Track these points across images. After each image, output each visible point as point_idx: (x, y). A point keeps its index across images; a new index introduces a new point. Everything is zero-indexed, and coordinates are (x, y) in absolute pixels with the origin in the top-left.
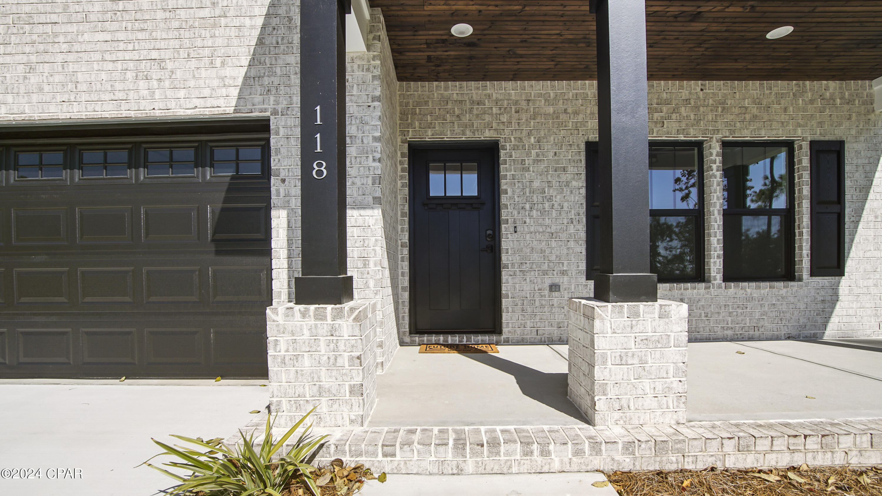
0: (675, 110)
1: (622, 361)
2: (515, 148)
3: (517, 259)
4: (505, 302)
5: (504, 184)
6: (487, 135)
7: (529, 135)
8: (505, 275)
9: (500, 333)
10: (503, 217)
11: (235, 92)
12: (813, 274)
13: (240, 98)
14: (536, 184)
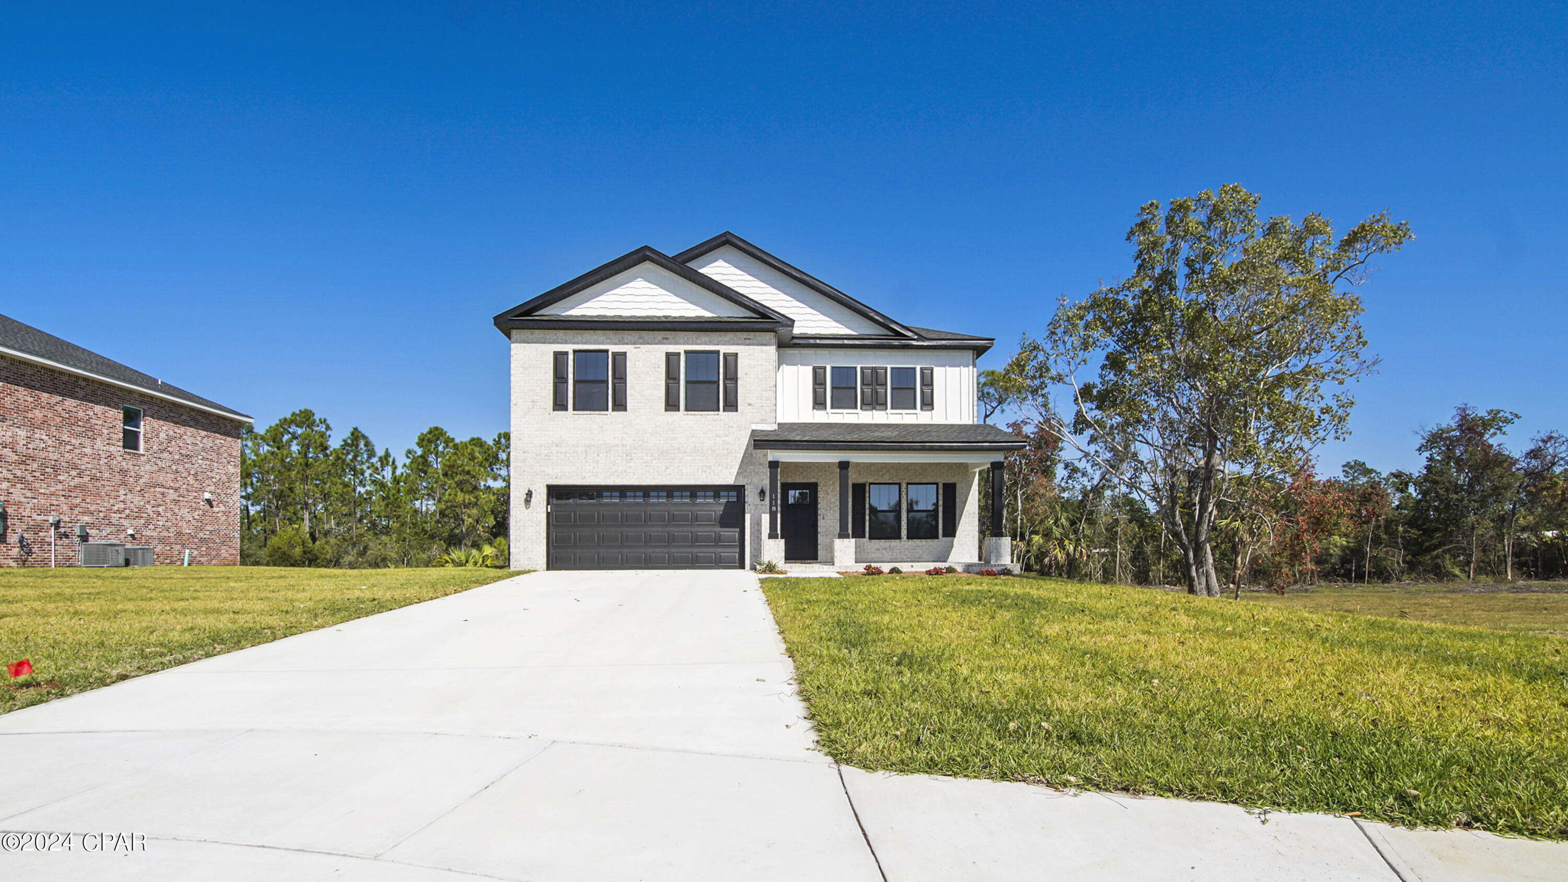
0: (888, 471)
1: (840, 551)
2: (824, 486)
3: (824, 530)
4: (819, 547)
5: (819, 500)
6: (813, 480)
7: (830, 480)
8: (819, 536)
9: (817, 559)
10: (819, 513)
11: (734, 477)
12: (944, 536)
13: (736, 479)
14: (832, 500)
